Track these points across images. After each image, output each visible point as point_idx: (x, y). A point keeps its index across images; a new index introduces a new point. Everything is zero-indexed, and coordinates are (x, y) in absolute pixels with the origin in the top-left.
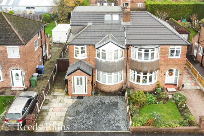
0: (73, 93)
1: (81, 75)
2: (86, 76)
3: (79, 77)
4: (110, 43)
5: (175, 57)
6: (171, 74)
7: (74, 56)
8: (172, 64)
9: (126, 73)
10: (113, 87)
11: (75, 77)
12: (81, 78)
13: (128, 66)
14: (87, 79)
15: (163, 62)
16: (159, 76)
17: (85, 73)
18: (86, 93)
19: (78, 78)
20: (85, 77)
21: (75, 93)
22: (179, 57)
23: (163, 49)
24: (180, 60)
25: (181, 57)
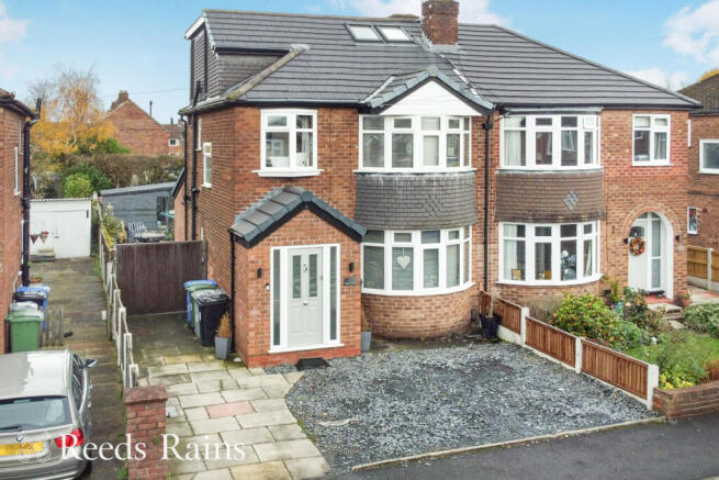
0: (274, 349)
1: (314, 237)
2: (338, 246)
3: (305, 251)
4: (432, 84)
5: (653, 162)
6: (636, 247)
7: (258, 167)
8: (647, 195)
9: (485, 243)
10: (446, 310)
11: (286, 254)
12: (313, 258)
13: (492, 212)
14: (343, 261)
15: (615, 187)
16: (608, 249)
17: (332, 229)
18: (337, 343)
19: (297, 260)
20: (333, 250)
21: (283, 347)
22: (666, 162)
23: (612, 128)
24: (671, 174)
25: (672, 160)
